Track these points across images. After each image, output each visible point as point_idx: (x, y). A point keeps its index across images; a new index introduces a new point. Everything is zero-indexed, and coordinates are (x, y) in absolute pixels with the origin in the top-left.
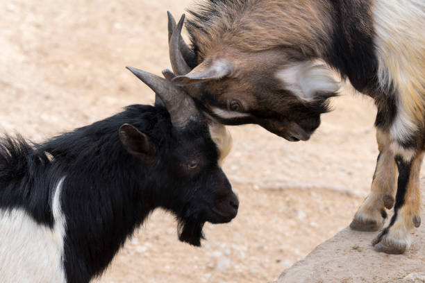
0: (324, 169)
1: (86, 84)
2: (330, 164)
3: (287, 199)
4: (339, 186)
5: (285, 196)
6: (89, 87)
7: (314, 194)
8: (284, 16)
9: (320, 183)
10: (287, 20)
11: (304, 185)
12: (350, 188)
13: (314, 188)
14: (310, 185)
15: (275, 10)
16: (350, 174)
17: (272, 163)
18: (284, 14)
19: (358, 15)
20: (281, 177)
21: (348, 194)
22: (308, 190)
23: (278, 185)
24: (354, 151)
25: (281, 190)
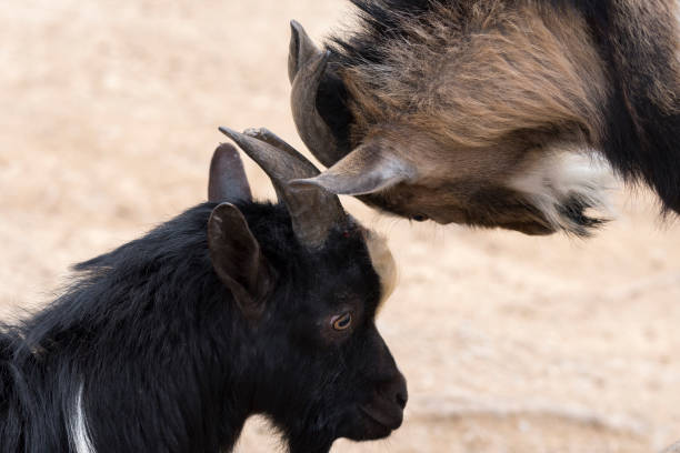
0: (545, 374)
1: (48, 205)
2: (557, 361)
3: (469, 437)
4: (576, 409)
5: (466, 430)
6: (54, 210)
7: (524, 426)
8: (513, 78)
9: (538, 403)
10: (519, 84)
11: (503, 407)
12: (600, 413)
13: (525, 414)
14: (516, 407)
15: (496, 65)
16: (600, 383)
17: (437, 361)
18: (514, 73)
19: (651, 68)
20: (456, 391)
21: (596, 426)
22: (513, 418)
23: (448, 408)
24: (607, 336)
25: (455, 419)
